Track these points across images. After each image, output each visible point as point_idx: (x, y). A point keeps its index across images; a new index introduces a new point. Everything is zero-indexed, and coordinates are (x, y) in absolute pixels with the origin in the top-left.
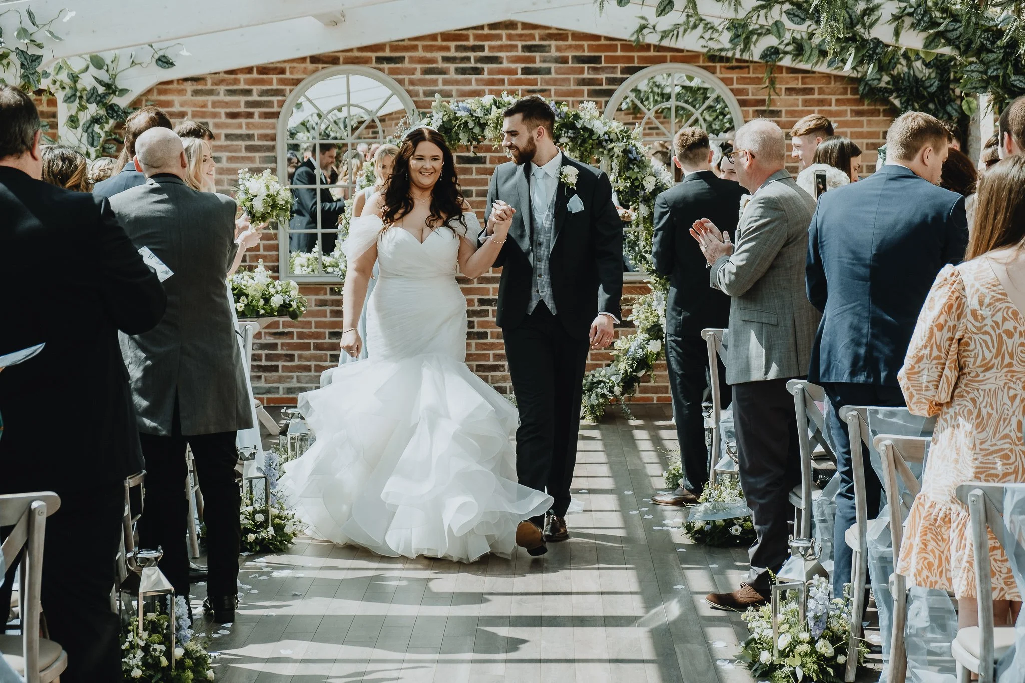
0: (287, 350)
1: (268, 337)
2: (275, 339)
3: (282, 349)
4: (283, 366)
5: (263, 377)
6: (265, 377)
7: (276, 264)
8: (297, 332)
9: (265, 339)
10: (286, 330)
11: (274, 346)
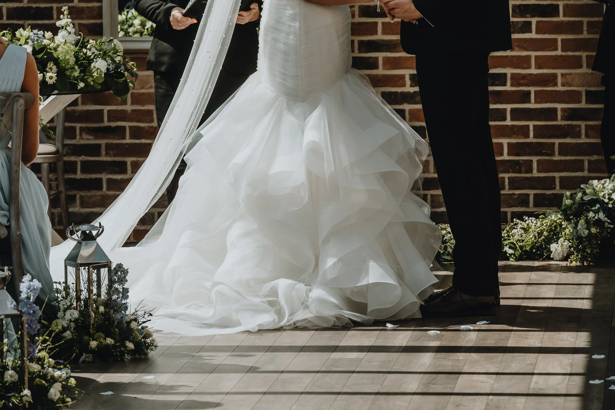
0: (115, 155)
1: (85, 136)
2: (97, 138)
3: (107, 154)
4: (109, 181)
5: (78, 197)
6: (81, 197)
7: (98, 21)
8: (131, 127)
9: (82, 138)
10: (113, 124)
11: (95, 150)
